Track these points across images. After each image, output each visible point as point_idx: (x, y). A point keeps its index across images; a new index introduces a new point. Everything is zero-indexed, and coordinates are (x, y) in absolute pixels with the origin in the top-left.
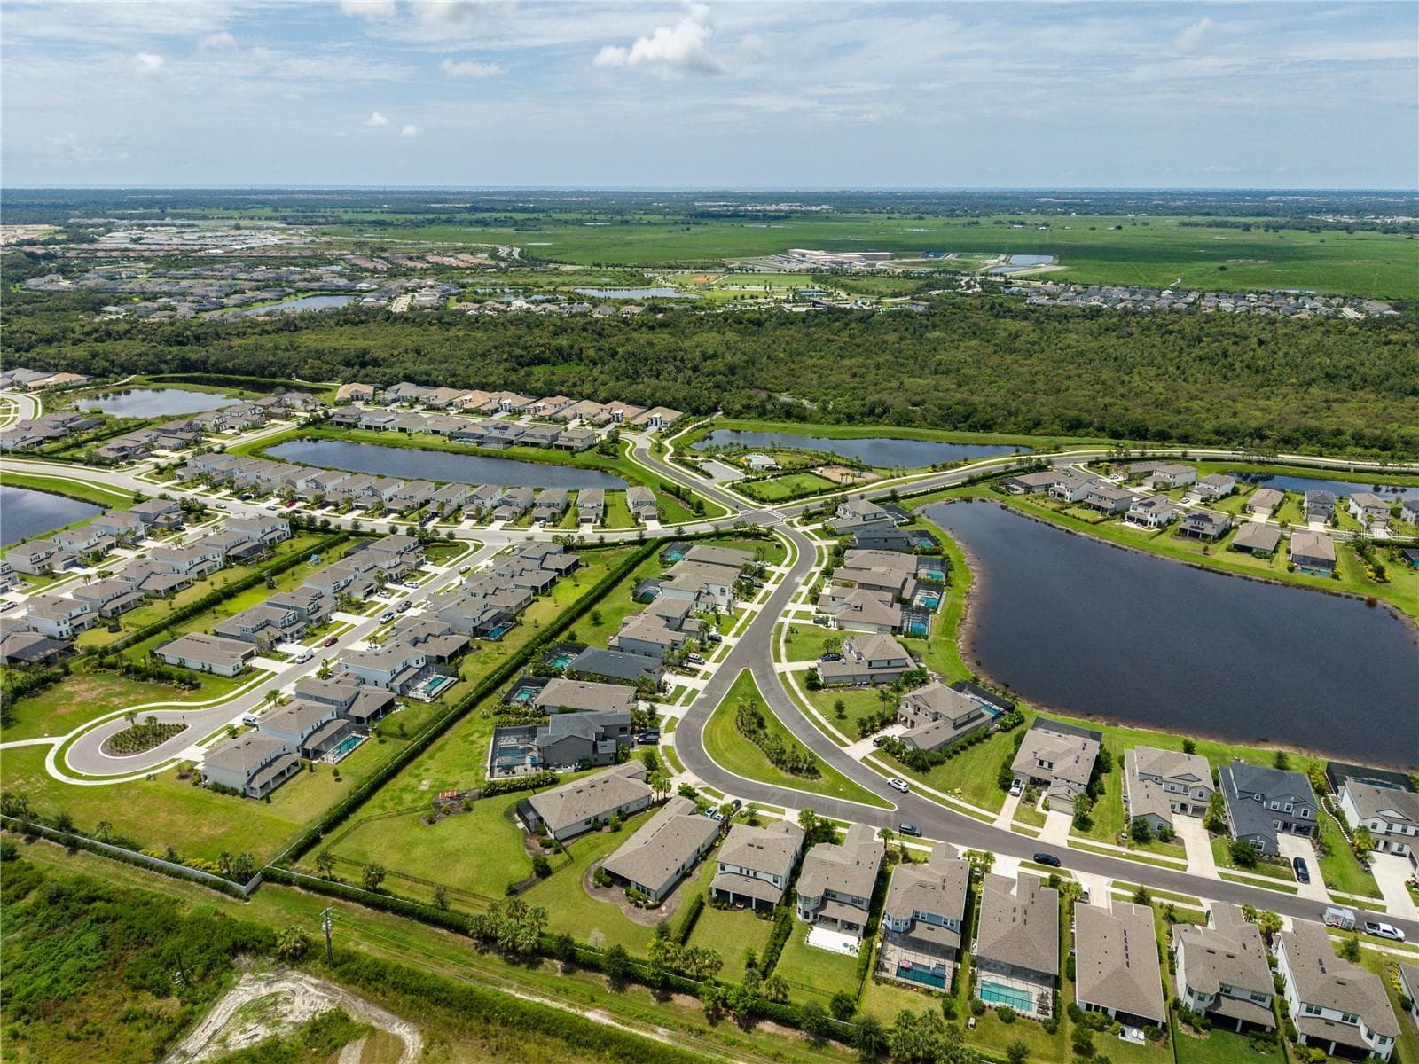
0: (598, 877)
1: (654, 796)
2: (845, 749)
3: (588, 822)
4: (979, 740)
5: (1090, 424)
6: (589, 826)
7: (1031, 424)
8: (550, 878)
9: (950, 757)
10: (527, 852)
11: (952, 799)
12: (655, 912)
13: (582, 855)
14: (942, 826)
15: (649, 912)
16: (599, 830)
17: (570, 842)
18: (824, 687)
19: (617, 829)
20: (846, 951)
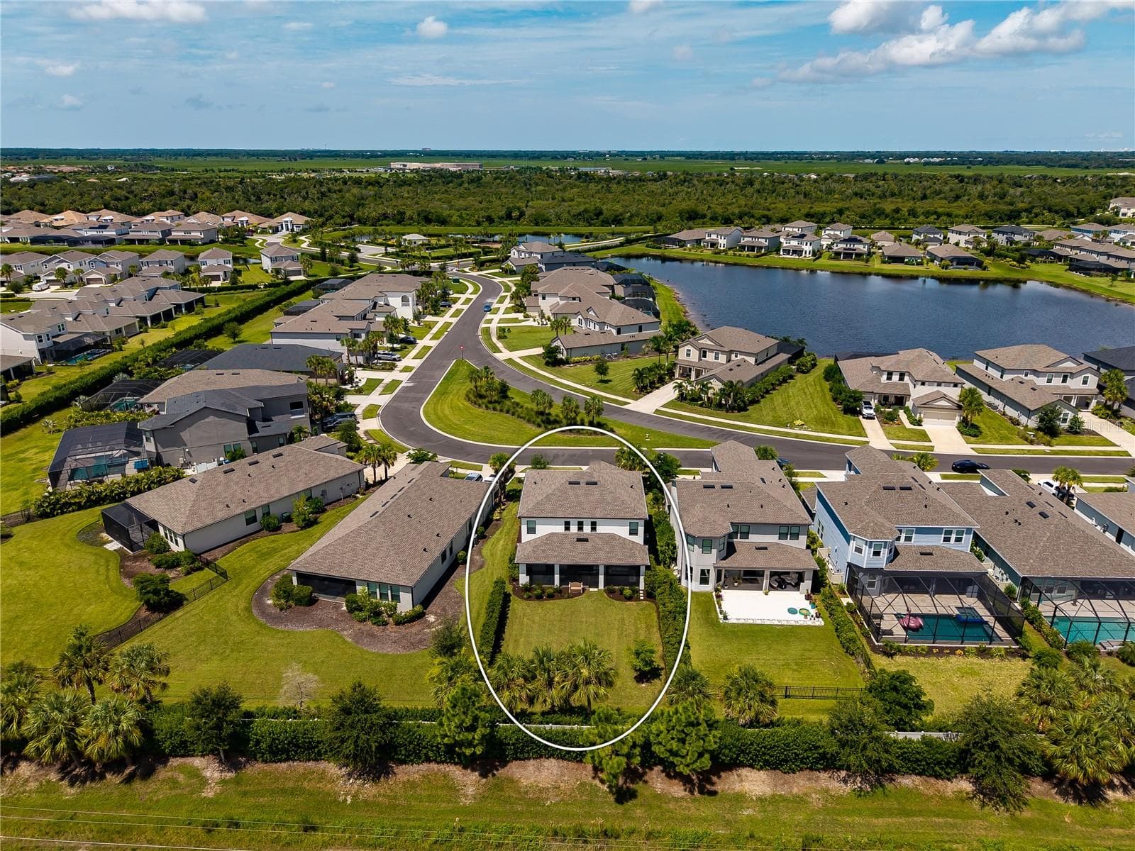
0: (285, 593)
1: (368, 473)
2: (626, 407)
3: (252, 520)
4: (785, 381)
5: (704, 216)
6: (254, 527)
7: (655, 217)
8: (179, 613)
9: (763, 397)
10: (126, 582)
11: (796, 431)
12: (415, 627)
13: (246, 570)
14: (810, 456)
15: (403, 629)
16: (276, 529)
17: (217, 553)
18: (566, 362)
19: (309, 524)
20: (798, 619)
